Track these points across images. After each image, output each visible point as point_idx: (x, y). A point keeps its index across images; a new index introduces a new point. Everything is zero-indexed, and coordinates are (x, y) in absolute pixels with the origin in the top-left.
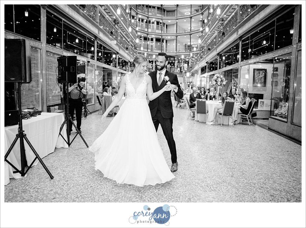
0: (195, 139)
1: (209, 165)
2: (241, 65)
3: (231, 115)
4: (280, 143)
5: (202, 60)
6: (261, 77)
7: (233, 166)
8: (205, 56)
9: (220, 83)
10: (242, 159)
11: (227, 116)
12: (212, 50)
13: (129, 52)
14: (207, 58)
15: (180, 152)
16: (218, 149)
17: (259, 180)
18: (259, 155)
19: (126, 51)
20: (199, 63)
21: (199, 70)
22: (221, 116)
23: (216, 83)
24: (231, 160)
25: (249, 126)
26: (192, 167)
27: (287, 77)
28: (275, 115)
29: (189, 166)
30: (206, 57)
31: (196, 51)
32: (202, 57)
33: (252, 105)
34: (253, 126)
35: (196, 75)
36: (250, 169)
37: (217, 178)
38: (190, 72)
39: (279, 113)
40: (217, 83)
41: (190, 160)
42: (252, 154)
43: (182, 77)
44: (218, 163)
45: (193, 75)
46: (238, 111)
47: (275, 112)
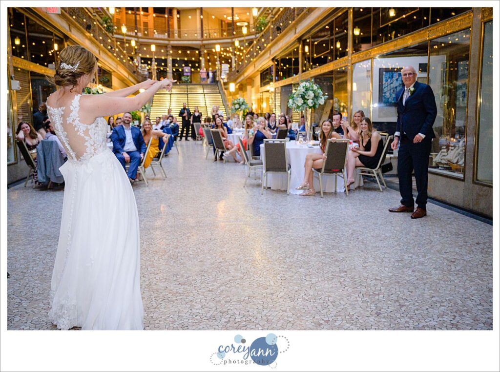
0: (271, 230)
1: (319, 291)
2: (353, 62)
3: (341, 171)
4: (455, 225)
5: (264, 54)
6: (395, 86)
7: (373, 288)
8: (269, 45)
9: (312, 101)
10: (387, 269)
11: (332, 174)
12: (284, 31)
13: (94, 36)
14: (273, 50)
15: (246, 266)
16: (329, 250)
17: (440, 319)
18: (421, 256)
19: (88, 34)
20: (256, 61)
21: (255, 77)
22: (320, 174)
23: (305, 103)
24: (366, 275)
25: (381, 193)
26: (281, 300)
27: (451, 83)
28: (434, 164)
29: (274, 297)
30: (270, 47)
31: (247, 35)
32: (262, 48)
33: (383, 148)
34: (388, 191)
35: (249, 87)
36: (411, 292)
37: (344, 322)
38: (235, 81)
39: (443, 162)
40: (305, 101)
41: (272, 283)
42: (406, 257)
43: (219, 93)
44: (339, 285)
45: (242, 88)
46: (356, 162)
47: (434, 160)
